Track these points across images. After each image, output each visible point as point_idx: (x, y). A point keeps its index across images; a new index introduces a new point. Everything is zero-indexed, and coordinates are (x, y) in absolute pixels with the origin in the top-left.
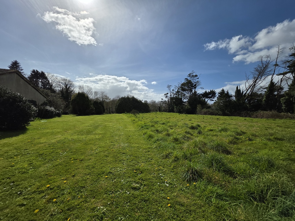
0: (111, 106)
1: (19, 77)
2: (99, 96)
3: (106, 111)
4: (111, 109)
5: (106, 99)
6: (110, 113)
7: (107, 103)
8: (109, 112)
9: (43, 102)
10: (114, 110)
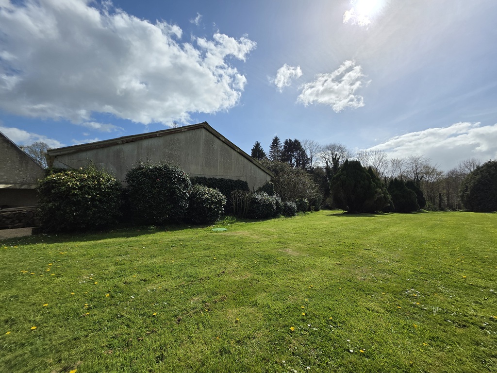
0: (445, 191)
1: (212, 136)
2: (405, 168)
3: (430, 204)
4: (445, 199)
5: (427, 173)
6: (442, 209)
7: (432, 186)
8: (440, 205)
9: (264, 183)
10: (456, 201)
